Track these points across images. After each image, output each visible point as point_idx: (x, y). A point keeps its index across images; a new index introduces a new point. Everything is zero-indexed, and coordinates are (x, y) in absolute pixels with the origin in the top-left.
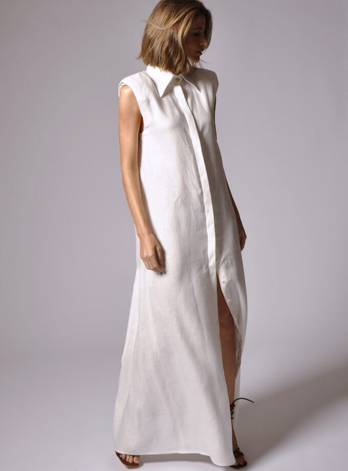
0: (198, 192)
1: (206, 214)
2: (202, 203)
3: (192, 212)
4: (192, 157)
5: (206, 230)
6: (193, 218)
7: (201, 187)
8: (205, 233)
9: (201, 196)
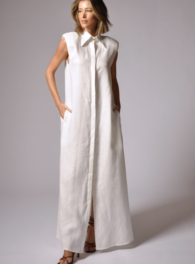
0: (89, 101)
1: (92, 113)
2: (90, 107)
3: (84, 111)
4: (89, 82)
5: (91, 122)
6: (84, 114)
7: (91, 98)
8: (89, 124)
9: (90, 103)
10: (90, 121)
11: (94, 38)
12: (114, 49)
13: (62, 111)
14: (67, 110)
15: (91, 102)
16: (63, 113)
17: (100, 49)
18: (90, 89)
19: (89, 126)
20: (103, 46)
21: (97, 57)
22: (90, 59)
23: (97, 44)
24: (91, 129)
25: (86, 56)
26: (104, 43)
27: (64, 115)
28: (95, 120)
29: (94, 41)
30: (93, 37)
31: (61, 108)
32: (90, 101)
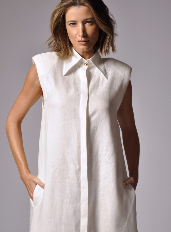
1: (82, 189)
2: (78, 179)
7: (79, 163)
10: (78, 204)
11: (85, 61)
12: (122, 79)
13: (30, 188)
14: (38, 185)
15: (80, 169)
16: (32, 191)
17: (96, 80)
18: (79, 147)
19: (77, 213)
20: (102, 75)
21: (91, 93)
22: (79, 95)
23: (91, 71)
24: (80, 217)
25: (72, 91)
26: (105, 70)
27: (33, 194)
28: (87, 201)
29: (86, 67)
30: (84, 59)
31: (28, 183)
32: (78, 167)
